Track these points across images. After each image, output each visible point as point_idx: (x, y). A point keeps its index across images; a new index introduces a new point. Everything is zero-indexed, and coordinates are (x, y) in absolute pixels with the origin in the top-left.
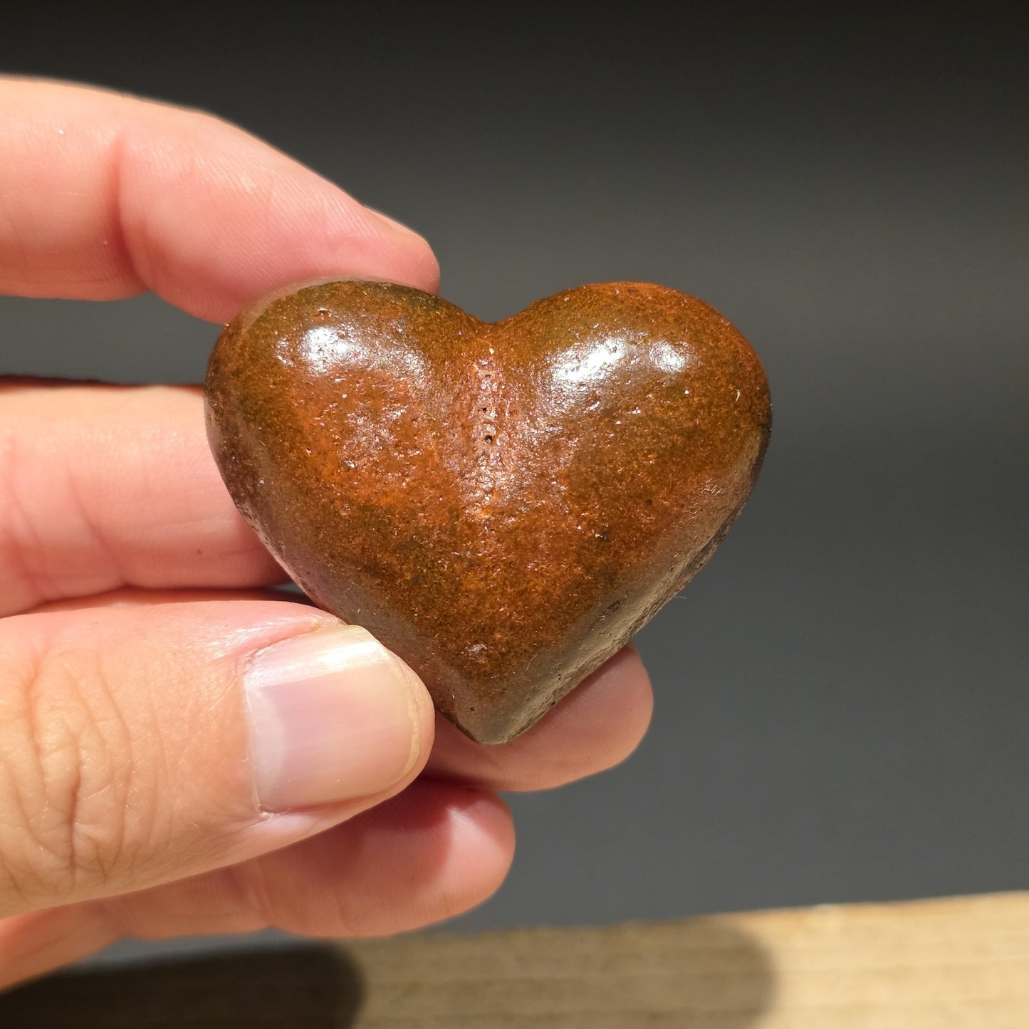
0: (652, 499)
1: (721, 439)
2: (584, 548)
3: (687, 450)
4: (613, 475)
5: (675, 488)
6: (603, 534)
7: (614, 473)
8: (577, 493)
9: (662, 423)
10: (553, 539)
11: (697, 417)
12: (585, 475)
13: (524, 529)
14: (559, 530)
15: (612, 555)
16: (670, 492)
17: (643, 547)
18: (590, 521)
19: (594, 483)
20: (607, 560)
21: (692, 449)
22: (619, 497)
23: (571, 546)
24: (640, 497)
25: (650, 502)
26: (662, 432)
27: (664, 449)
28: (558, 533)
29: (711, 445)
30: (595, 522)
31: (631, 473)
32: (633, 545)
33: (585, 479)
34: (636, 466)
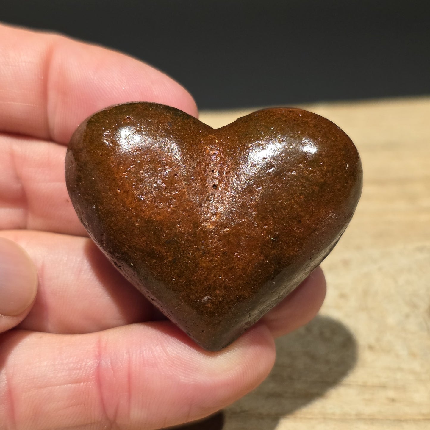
0: (302, 220)
1: (338, 189)
2: (264, 245)
3: (320, 194)
4: (281, 207)
5: (314, 214)
6: (275, 237)
7: (281, 206)
8: (261, 215)
9: (307, 179)
10: (248, 240)
11: (326, 177)
12: (266, 206)
13: (233, 234)
14: (252, 235)
15: (279, 249)
16: (311, 217)
17: (296, 246)
18: (268, 231)
19: (271, 211)
20: (277, 252)
21: (323, 193)
22: (284, 218)
23: (258, 244)
24: (295, 218)
25: (300, 221)
26: (307, 184)
27: (308, 193)
28: (251, 237)
29: (333, 192)
30: (271, 231)
31: (291, 206)
32: (291, 244)
33: (266, 208)
34: (293, 202)
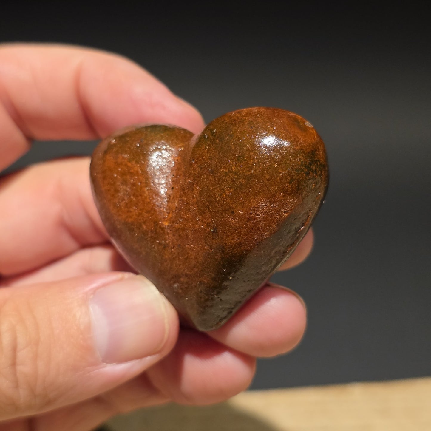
0: (234, 211)
1: (267, 179)
2: (206, 236)
3: (248, 186)
4: (215, 201)
5: (245, 205)
6: (214, 229)
7: (215, 200)
8: (201, 210)
9: (236, 173)
10: (194, 233)
11: (252, 169)
12: (203, 201)
13: (182, 229)
14: (195, 228)
15: (220, 239)
16: (243, 207)
17: (234, 235)
18: (208, 223)
19: (208, 205)
20: (218, 242)
21: (251, 185)
22: (218, 211)
23: (201, 236)
24: (228, 210)
25: (233, 213)
26: (236, 178)
27: (237, 186)
28: (195, 230)
29: (262, 182)
30: (210, 224)
31: (223, 199)
32: (229, 234)
33: (203, 204)
34: (225, 196)
